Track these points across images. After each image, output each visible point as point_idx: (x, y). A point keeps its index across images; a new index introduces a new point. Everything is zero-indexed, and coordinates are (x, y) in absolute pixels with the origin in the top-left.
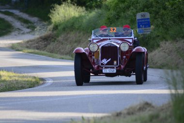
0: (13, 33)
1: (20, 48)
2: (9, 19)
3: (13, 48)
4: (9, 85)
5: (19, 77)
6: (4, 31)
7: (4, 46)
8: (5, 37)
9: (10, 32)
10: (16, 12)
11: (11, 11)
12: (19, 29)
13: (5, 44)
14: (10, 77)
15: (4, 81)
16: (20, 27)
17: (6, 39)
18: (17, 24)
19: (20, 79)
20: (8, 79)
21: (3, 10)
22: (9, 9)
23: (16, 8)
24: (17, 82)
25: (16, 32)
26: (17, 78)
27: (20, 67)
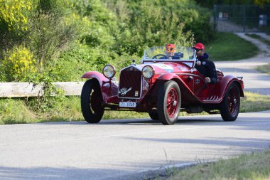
0: (259, 56)
1: (266, 70)
2: (255, 41)
3: (258, 70)
4: (254, 106)
5: (264, 98)
6: (250, 54)
7: (250, 68)
8: (252, 59)
9: (256, 54)
10: (263, 35)
11: (258, 34)
12: (265, 52)
13: (251, 66)
14: (256, 98)
15: (250, 102)
16: (266, 49)
17: (252, 61)
18: (263, 47)
19: (265, 100)
20: (253, 100)
21: (250, 33)
22: (256, 32)
23: (263, 31)
24: (262, 103)
25: (263, 55)
26: (262, 100)
27: (265, 89)
